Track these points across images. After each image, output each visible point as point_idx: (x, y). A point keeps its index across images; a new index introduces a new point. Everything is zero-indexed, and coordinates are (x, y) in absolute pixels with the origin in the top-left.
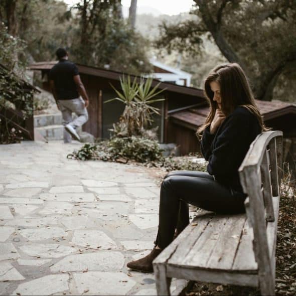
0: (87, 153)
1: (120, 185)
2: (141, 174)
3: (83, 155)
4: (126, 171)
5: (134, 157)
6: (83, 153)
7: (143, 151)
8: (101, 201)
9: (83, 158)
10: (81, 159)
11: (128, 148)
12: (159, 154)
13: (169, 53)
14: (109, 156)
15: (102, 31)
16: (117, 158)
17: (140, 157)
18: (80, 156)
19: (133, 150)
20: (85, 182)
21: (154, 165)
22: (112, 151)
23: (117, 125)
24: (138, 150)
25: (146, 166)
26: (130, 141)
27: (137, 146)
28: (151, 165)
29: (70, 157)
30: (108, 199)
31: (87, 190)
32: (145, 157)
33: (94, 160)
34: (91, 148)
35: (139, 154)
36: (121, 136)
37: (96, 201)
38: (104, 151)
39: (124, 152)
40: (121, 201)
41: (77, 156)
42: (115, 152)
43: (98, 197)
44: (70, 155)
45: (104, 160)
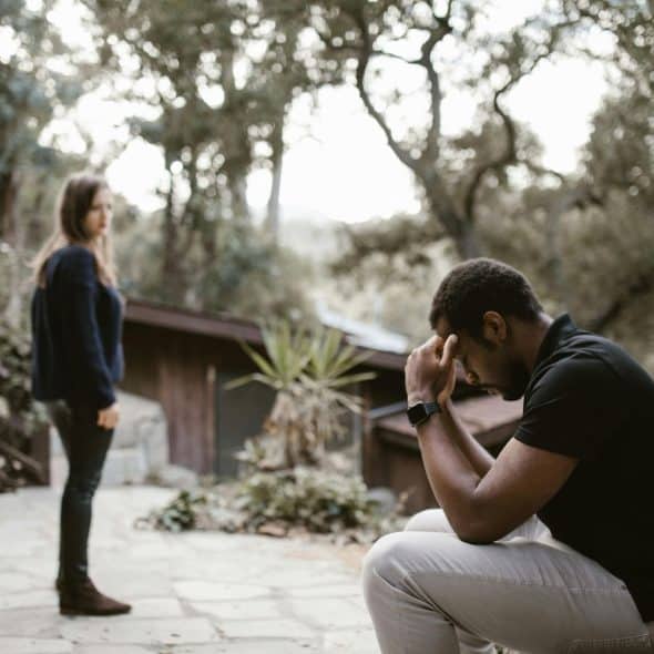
0: (185, 513)
1: (276, 594)
2: (324, 564)
3: (175, 520)
4: (287, 556)
5: (301, 522)
6: (174, 513)
7: (324, 504)
8: (232, 639)
9: (176, 527)
10: (168, 528)
11: (287, 498)
12: (366, 511)
13: (360, 287)
14: (239, 519)
15: (209, 246)
16: (262, 524)
17: (318, 520)
18: (168, 522)
19: (299, 503)
20: (183, 589)
21: (354, 540)
22: (246, 508)
23: (256, 444)
24: (312, 502)
25: (333, 542)
26: (292, 480)
27: (310, 493)
28: (348, 539)
29: (141, 524)
30: (246, 633)
31: (190, 612)
32: (329, 519)
33: (204, 530)
34: (196, 501)
35: (315, 512)
36: (268, 470)
37: (217, 639)
38: (229, 508)
39: (278, 509)
40: (285, 639)
41: (160, 522)
42: (254, 509)
43: (222, 628)
44: (140, 519)
45: (227, 529)
